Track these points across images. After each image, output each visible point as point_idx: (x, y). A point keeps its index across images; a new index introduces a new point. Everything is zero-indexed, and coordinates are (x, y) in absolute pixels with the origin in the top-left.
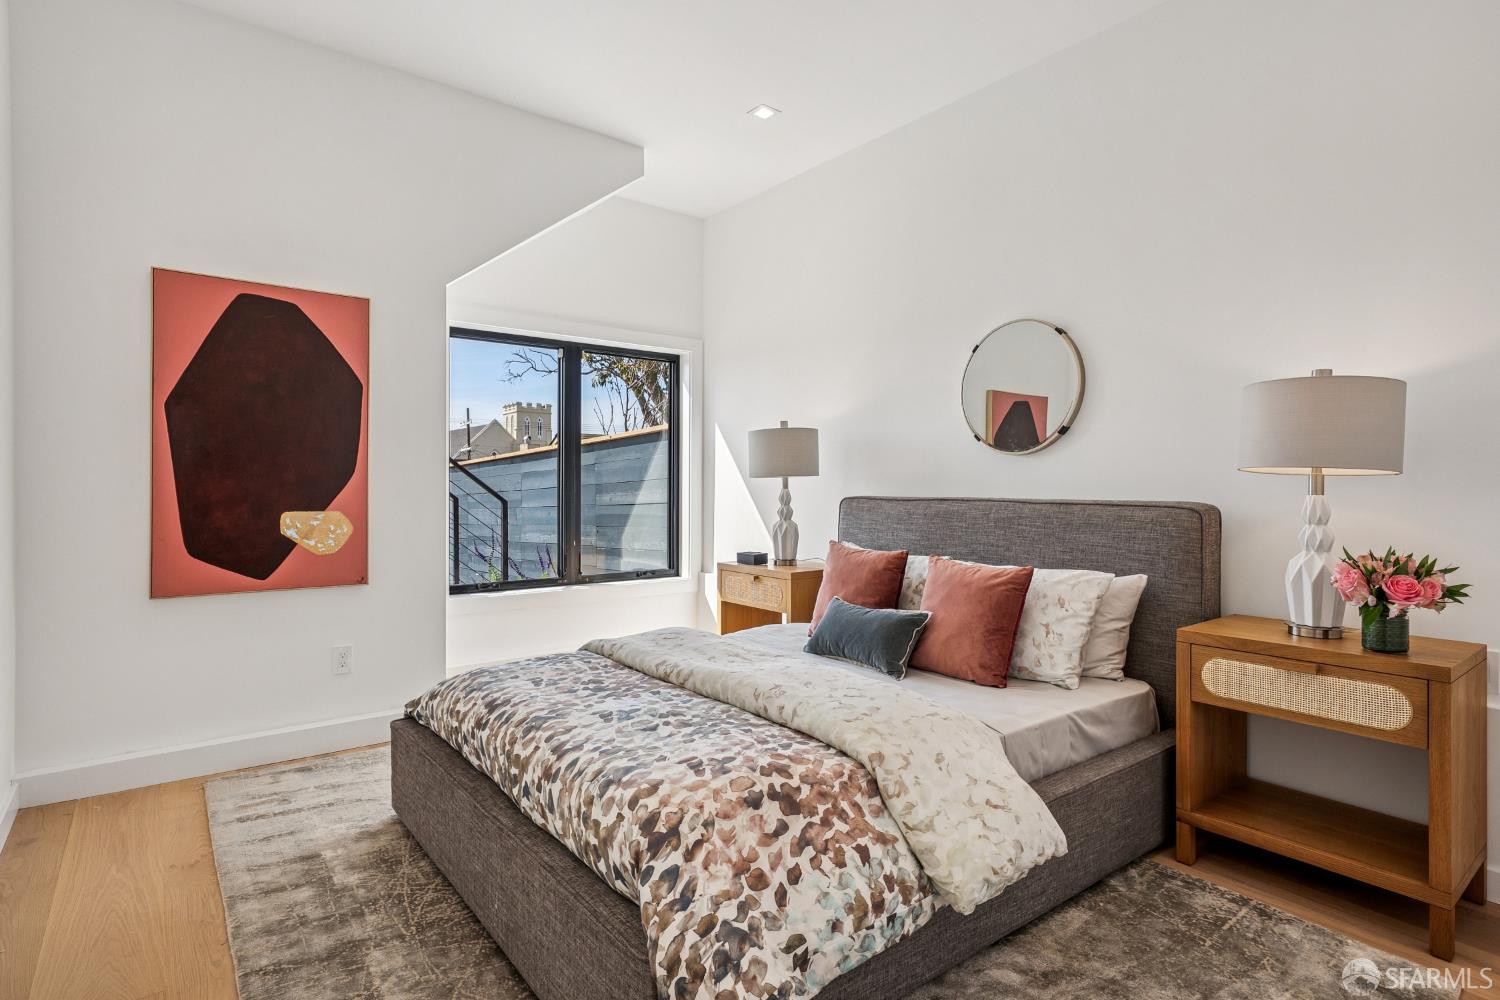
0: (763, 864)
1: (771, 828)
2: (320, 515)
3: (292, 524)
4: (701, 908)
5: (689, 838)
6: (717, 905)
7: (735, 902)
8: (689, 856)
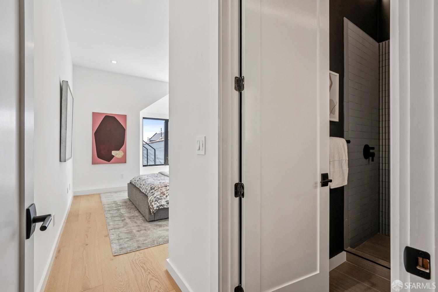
0: (165, 193)
1: (167, 189)
2: (118, 151)
3: (114, 153)
4: (155, 195)
5: (156, 189)
6: (157, 195)
7: (160, 196)
8: (155, 191)
